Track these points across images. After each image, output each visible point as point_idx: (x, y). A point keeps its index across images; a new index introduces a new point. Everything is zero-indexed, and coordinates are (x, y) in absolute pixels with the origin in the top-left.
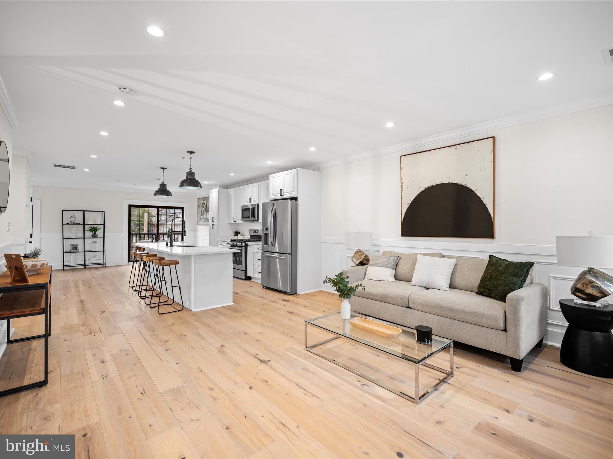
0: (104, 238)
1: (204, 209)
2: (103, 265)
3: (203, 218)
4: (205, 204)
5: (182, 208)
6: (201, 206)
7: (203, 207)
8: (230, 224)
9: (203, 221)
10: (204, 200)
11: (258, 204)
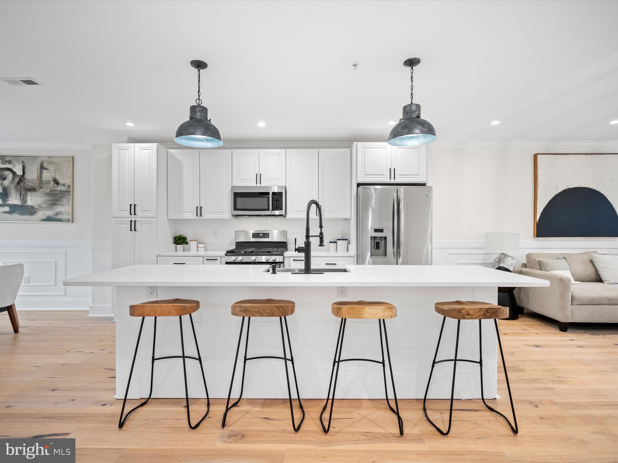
4: (14, 172)
7: (4, 179)
10: (9, 162)
11: (286, 187)
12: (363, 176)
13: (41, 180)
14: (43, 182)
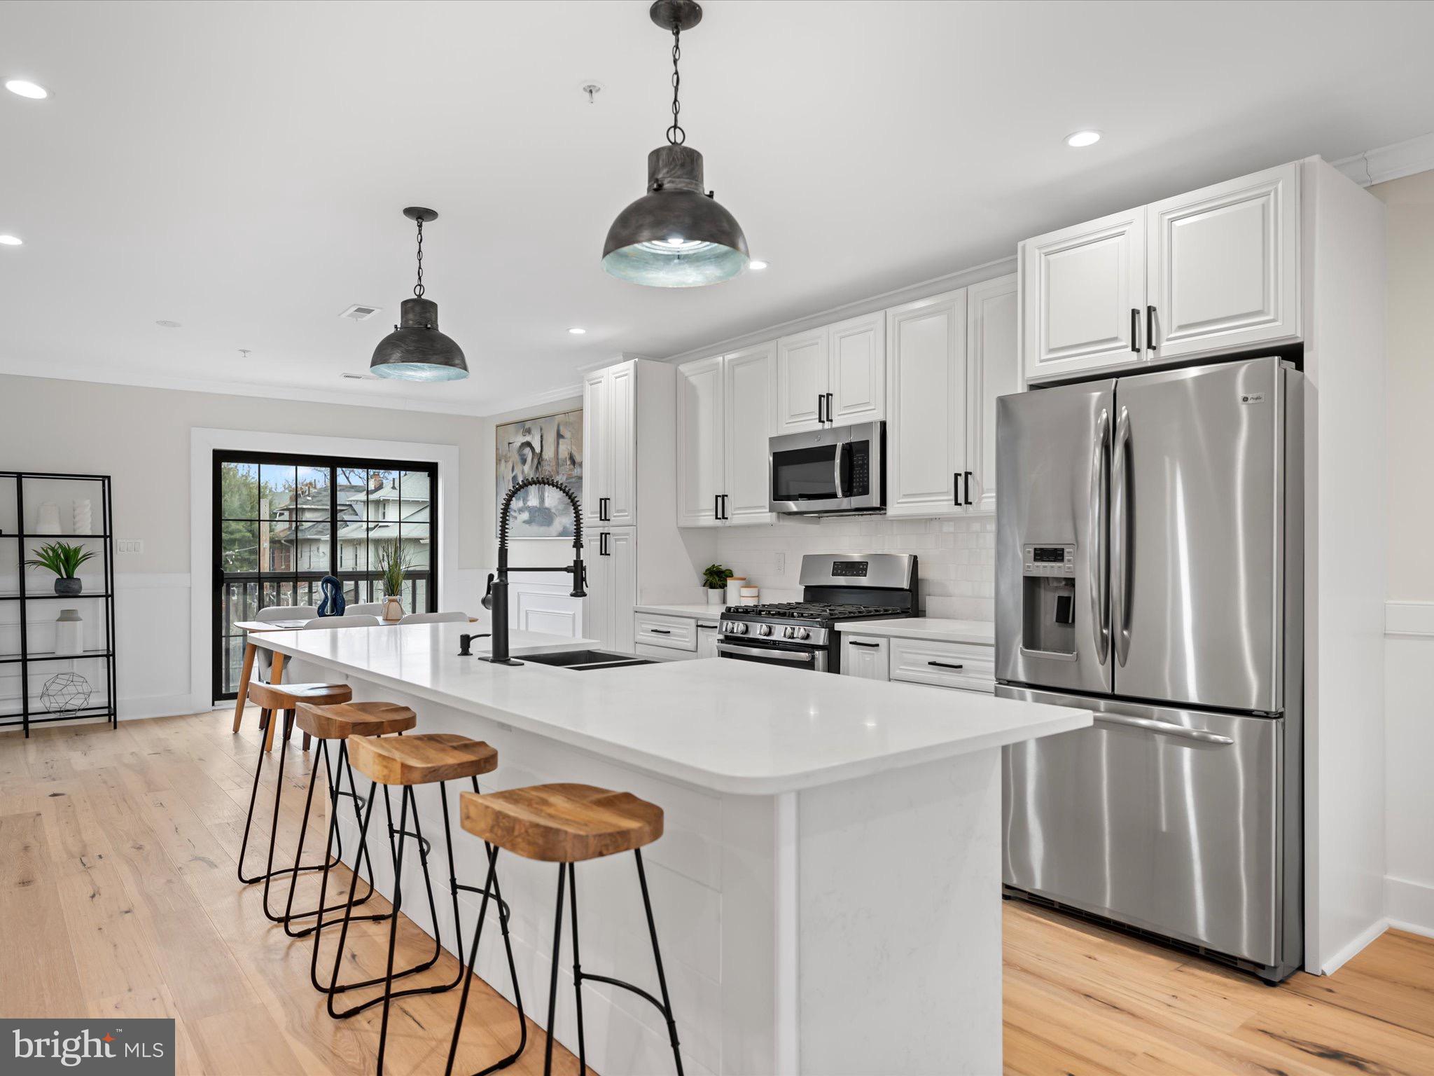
0: (109, 596)
1: (526, 468)
2: (107, 718)
3: (521, 510)
4: (533, 449)
5: (431, 469)
6: (516, 457)
7: (524, 461)
8: (690, 532)
9: (525, 522)
10: (529, 431)
11: (883, 425)
12: (1043, 358)
13: (558, 459)
14: (560, 461)
